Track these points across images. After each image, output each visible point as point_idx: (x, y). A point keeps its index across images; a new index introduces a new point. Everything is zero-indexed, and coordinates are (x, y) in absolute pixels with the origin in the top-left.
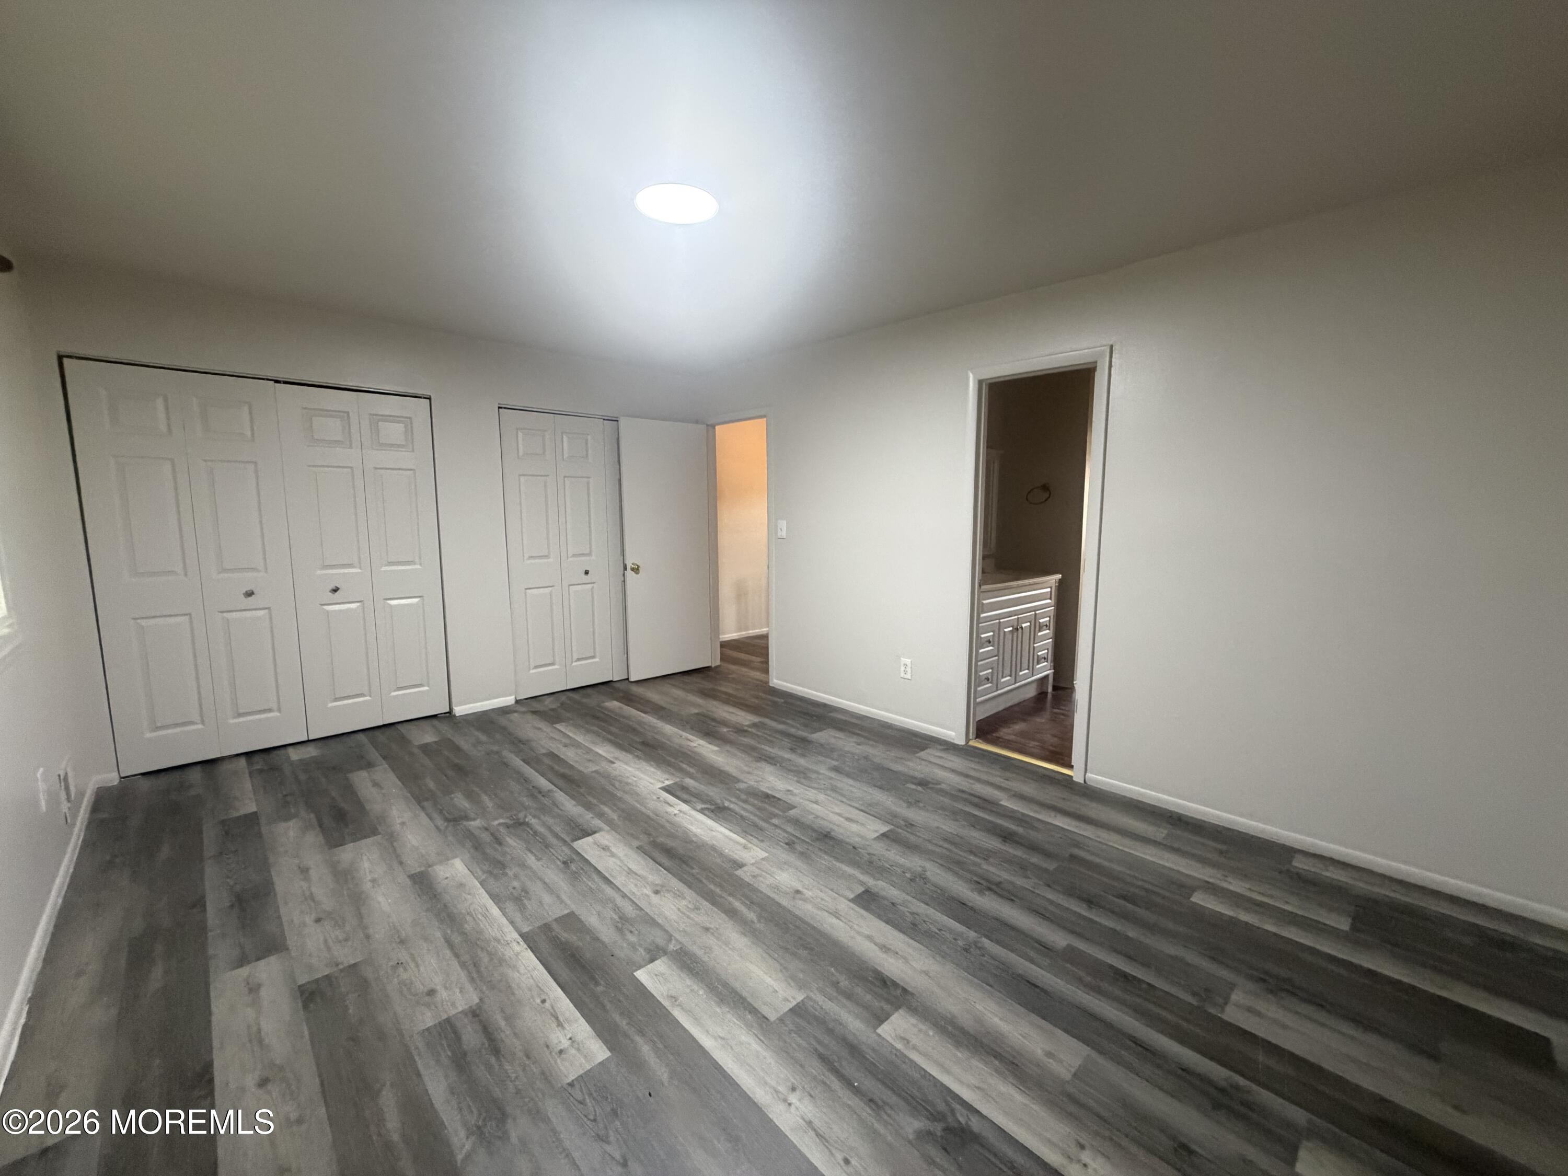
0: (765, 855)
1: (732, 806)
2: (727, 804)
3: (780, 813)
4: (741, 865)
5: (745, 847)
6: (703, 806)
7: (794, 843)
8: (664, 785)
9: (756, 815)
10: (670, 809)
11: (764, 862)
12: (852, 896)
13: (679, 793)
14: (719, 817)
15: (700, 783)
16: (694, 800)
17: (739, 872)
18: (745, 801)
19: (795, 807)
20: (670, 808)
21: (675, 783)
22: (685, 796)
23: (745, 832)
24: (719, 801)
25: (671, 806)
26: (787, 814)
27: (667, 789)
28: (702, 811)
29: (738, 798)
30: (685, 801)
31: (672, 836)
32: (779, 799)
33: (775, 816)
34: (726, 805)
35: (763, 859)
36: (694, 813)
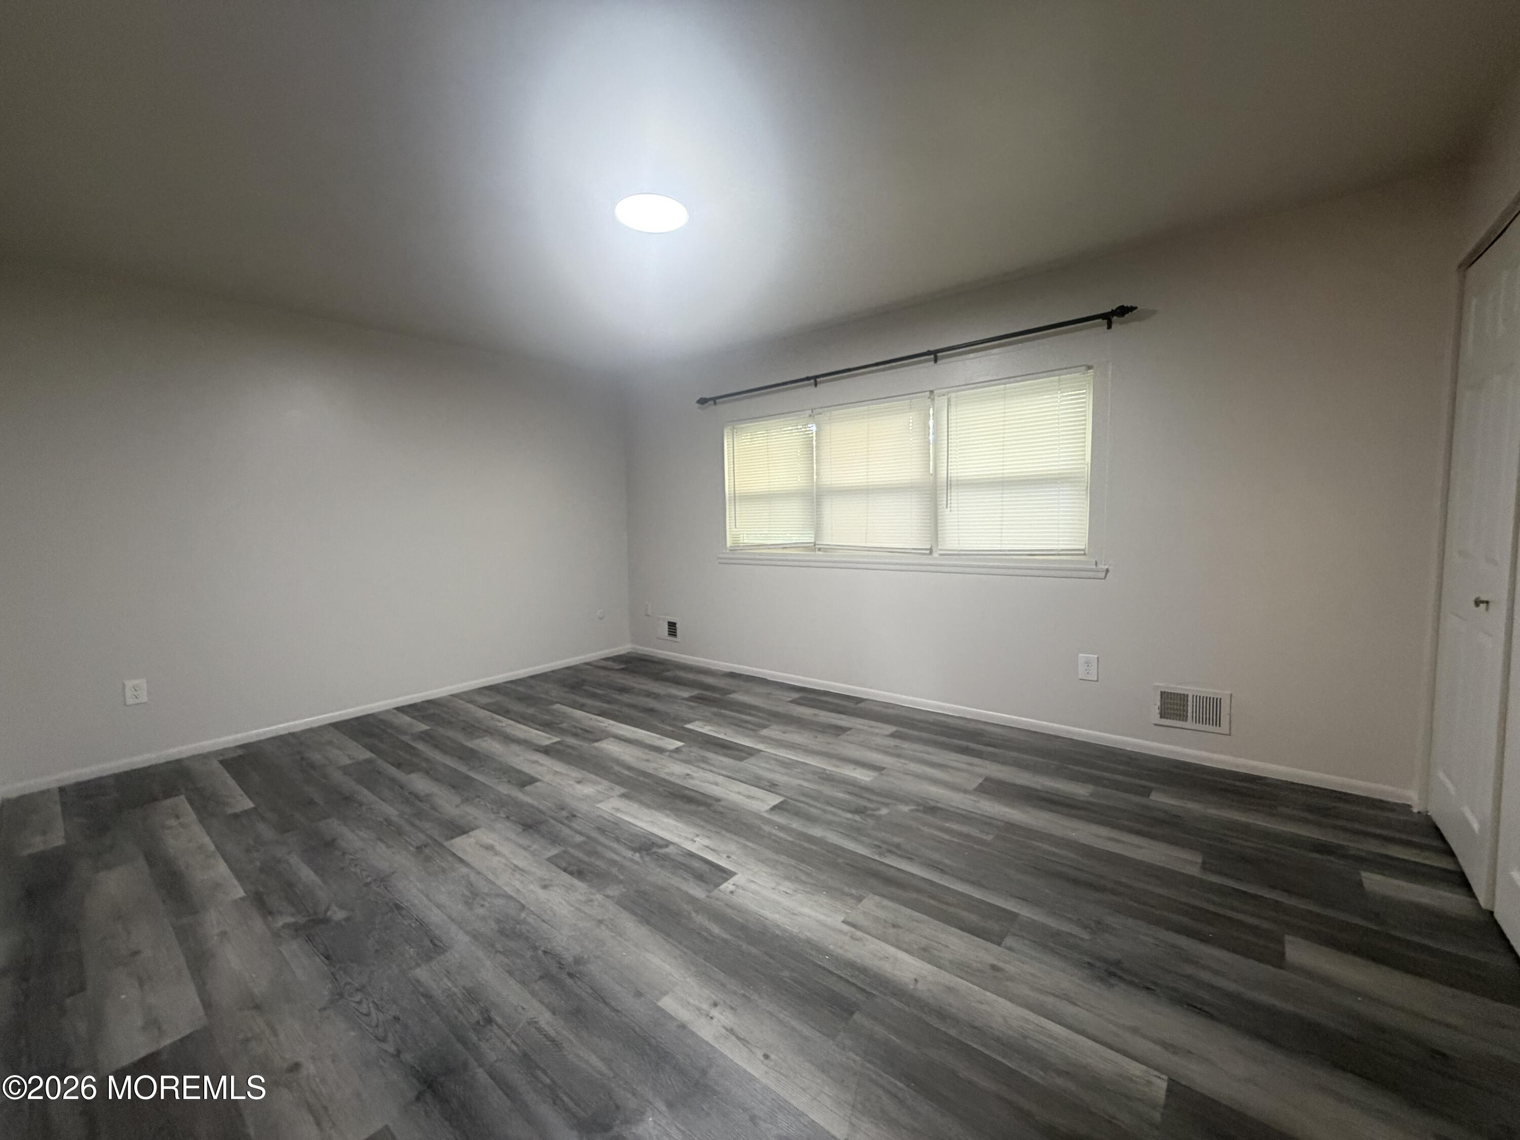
0: (599, 805)
1: (629, 854)
2: (637, 856)
3: (571, 850)
4: (623, 796)
5: (618, 810)
6: (666, 850)
7: (568, 817)
8: (732, 881)
9: (601, 844)
10: (706, 842)
11: (602, 799)
12: (538, 784)
13: (705, 867)
14: (645, 838)
15: (678, 889)
16: (680, 859)
17: (623, 790)
18: (613, 863)
19: (549, 860)
20: (706, 844)
21: (717, 885)
22: (696, 864)
23: (617, 824)
24: (647, 859)
25: (707, 847)
26: (563, 848)
27: (727, 874)
28: (668, 844)
29: (621, 868)
30: (691, 855)
31: (694, 813)
32: (565, 870)
33: (578, 846)
34: (638, 854)
35: (601, 801)
36: (675, 839)
